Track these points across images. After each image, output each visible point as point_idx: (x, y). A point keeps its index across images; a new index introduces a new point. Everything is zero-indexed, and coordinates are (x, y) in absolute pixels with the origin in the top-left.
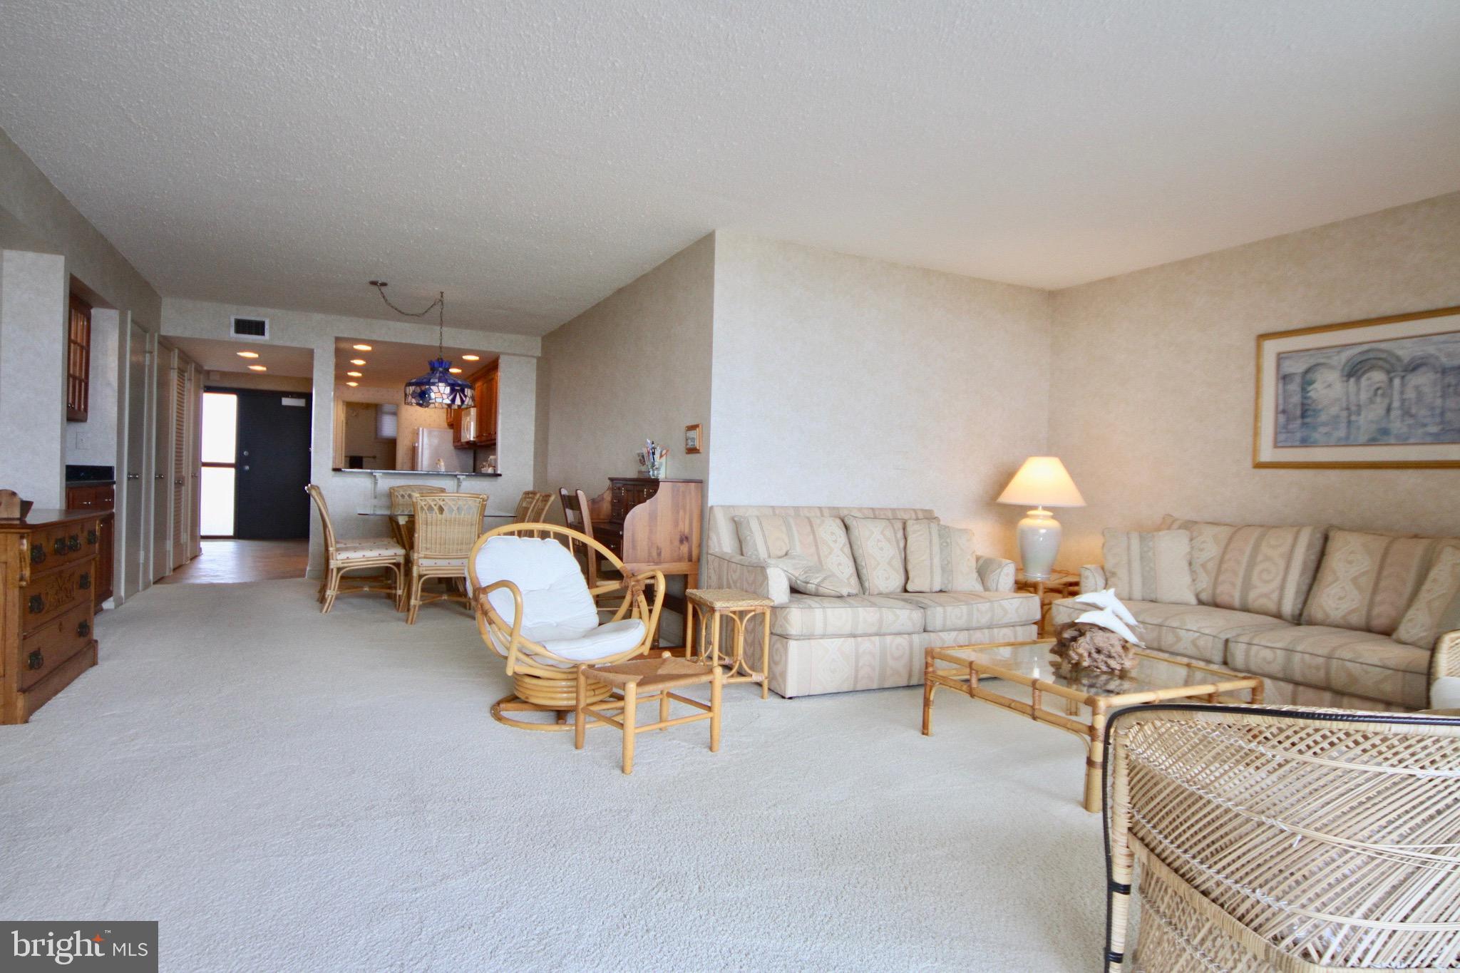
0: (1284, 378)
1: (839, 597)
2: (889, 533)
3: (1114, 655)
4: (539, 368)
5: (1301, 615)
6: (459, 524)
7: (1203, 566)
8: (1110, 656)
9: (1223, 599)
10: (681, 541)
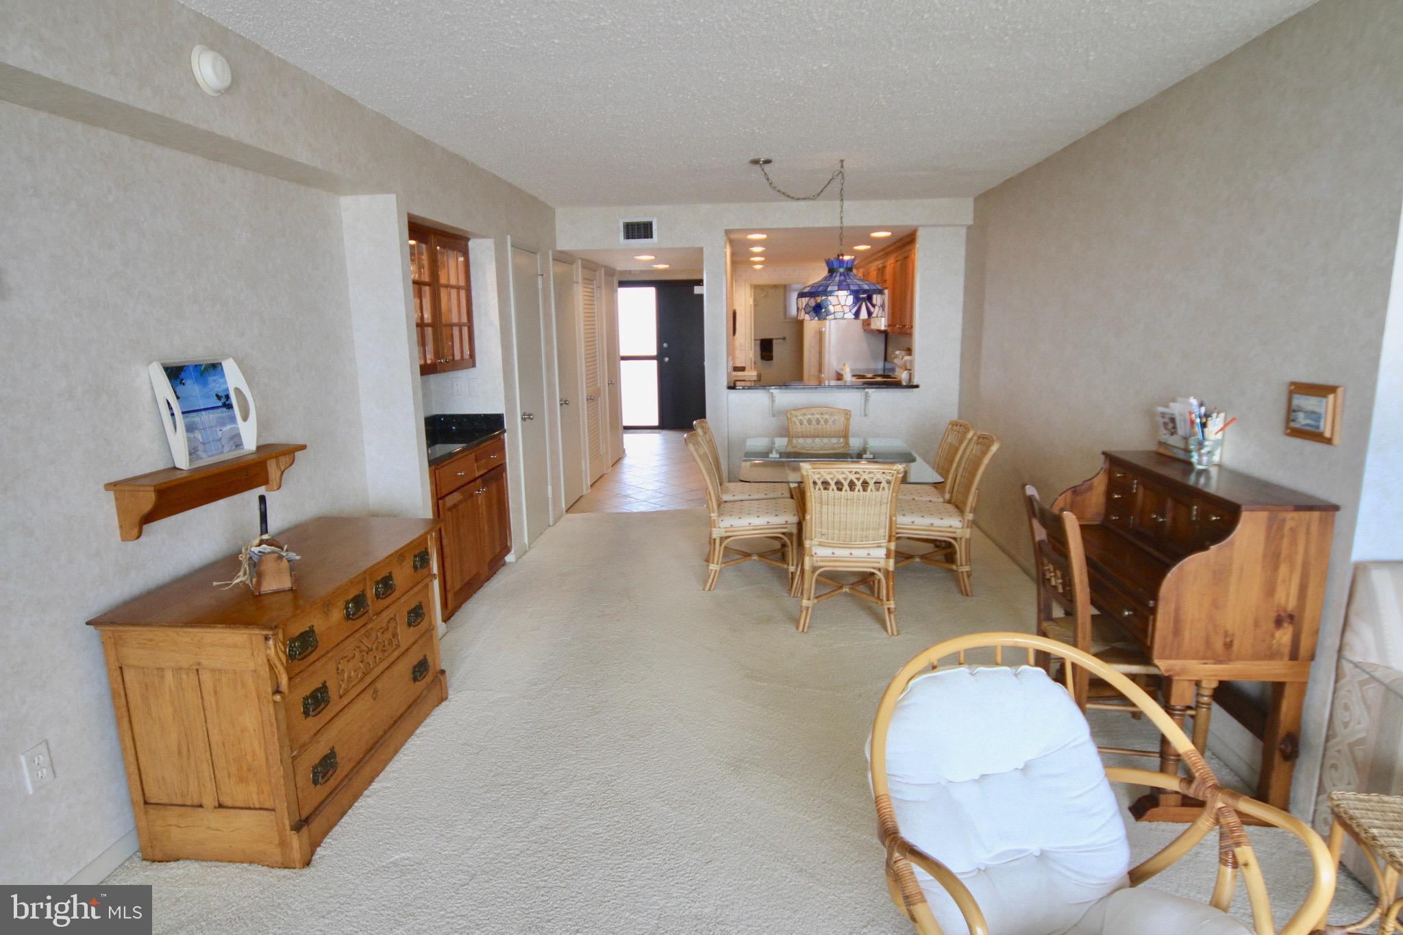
4: (969, 241)
6: (864, 504)
10: (1279, 622)
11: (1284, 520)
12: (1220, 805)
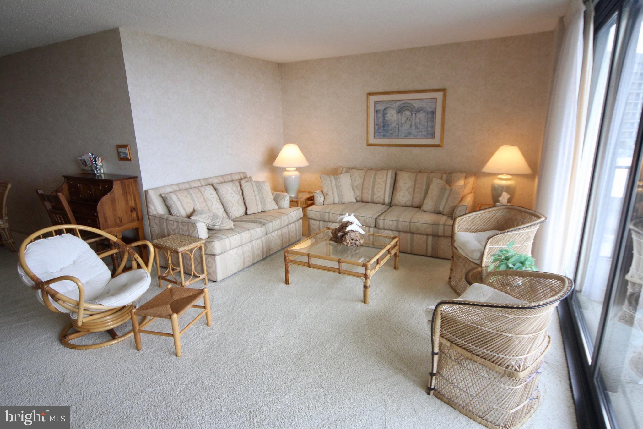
0: (377, 111)
1: (230, 229)
2: (234, 188)
3: (357, 240)
5: (391, 203)
7: (357, 187)
8: (356, 241)
9: (365, 199)
10: (132, 211)
11: (125, 183)
12: (128, 248)
